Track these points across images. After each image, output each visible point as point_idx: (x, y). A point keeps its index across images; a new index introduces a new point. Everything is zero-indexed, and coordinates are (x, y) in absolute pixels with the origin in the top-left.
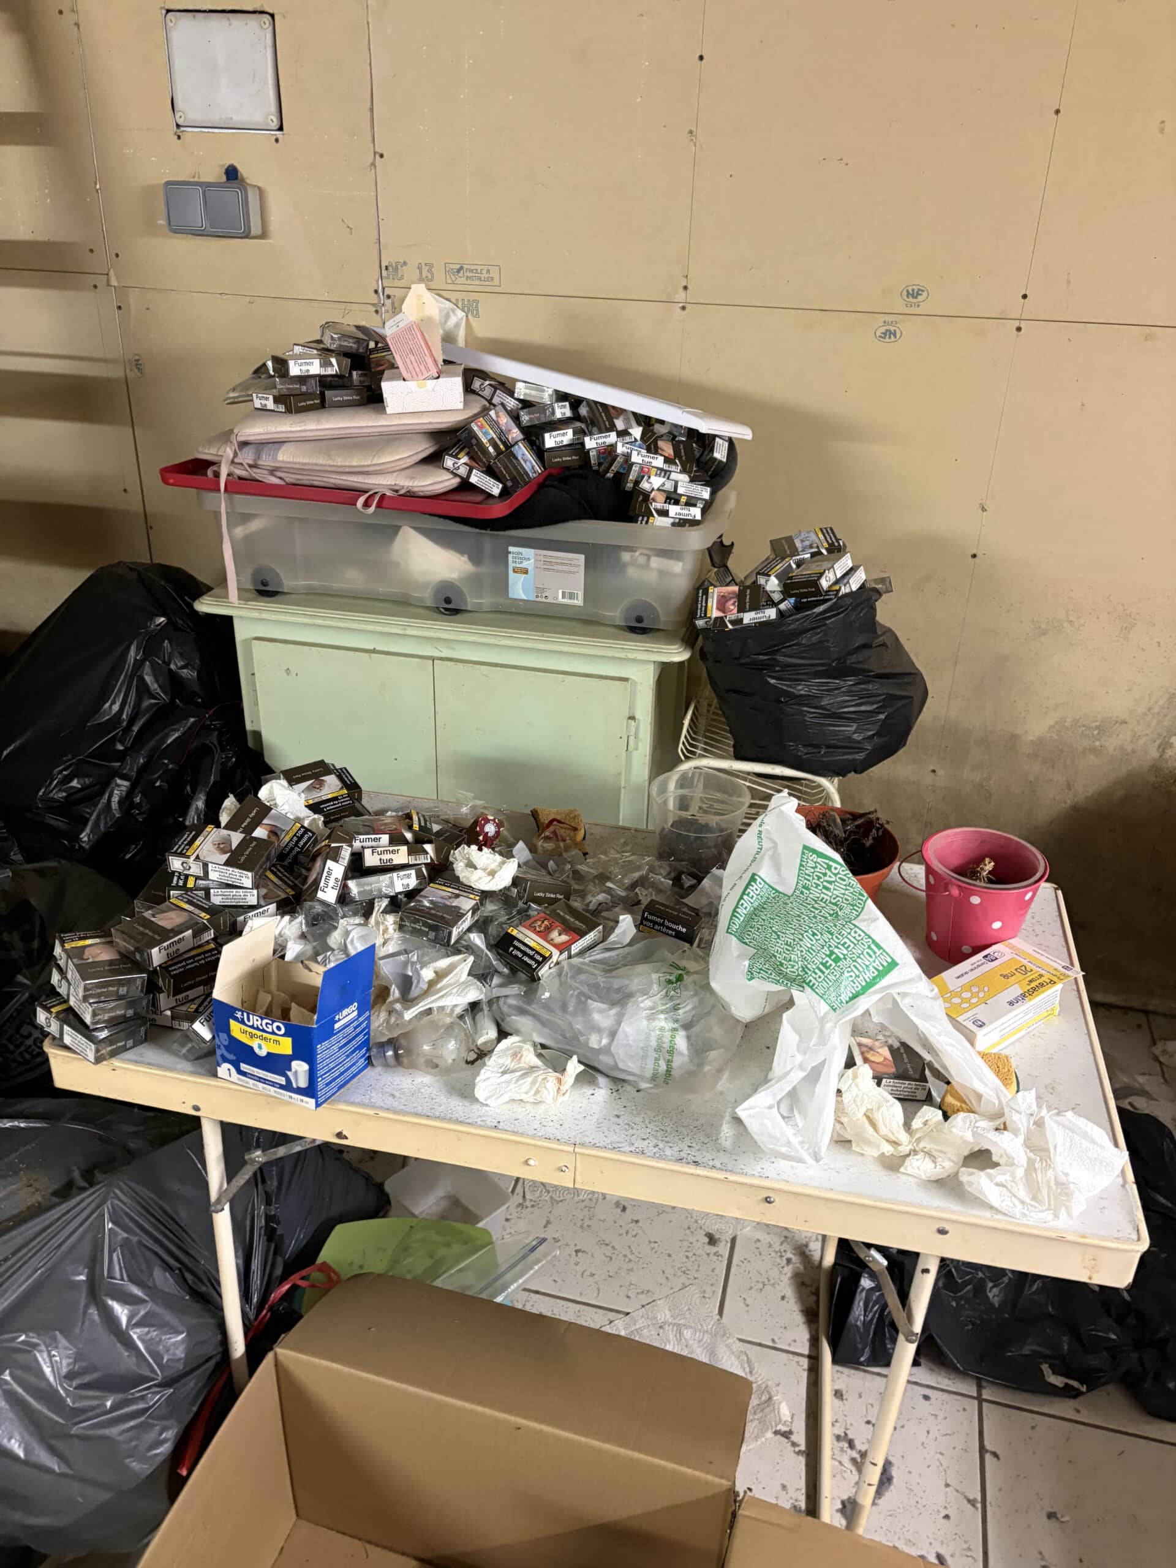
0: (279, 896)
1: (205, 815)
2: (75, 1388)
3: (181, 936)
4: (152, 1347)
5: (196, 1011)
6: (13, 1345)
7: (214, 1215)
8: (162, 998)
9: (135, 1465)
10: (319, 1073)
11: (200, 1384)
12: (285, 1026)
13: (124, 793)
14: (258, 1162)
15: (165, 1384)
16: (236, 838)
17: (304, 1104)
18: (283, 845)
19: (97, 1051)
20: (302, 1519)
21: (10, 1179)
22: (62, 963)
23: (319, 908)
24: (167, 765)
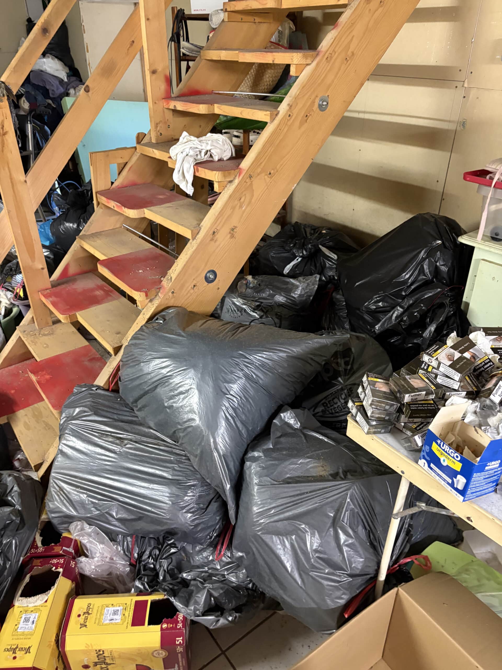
0: (469, 389)
1: (433, 334)
2: (317, 557)
3: (420, 393)
4: (349, 558)
5: (416, 428)
6: (300, 527)
7: (392, 519)
8: (403, 417)
9: (329, 601)
10: (470, 486)
11: (362, 582)
12: (461, 457)
13: (399, 314)
14: (422, 509)
15: (350, 576)
16: (457, 355)
17: (457, 497)
18: (476, 364)
19: (369, 429)
20: (384, 660)
21: (316, 461)
22: (365, 385)
23: (488, 402)
24: (422, 307)
